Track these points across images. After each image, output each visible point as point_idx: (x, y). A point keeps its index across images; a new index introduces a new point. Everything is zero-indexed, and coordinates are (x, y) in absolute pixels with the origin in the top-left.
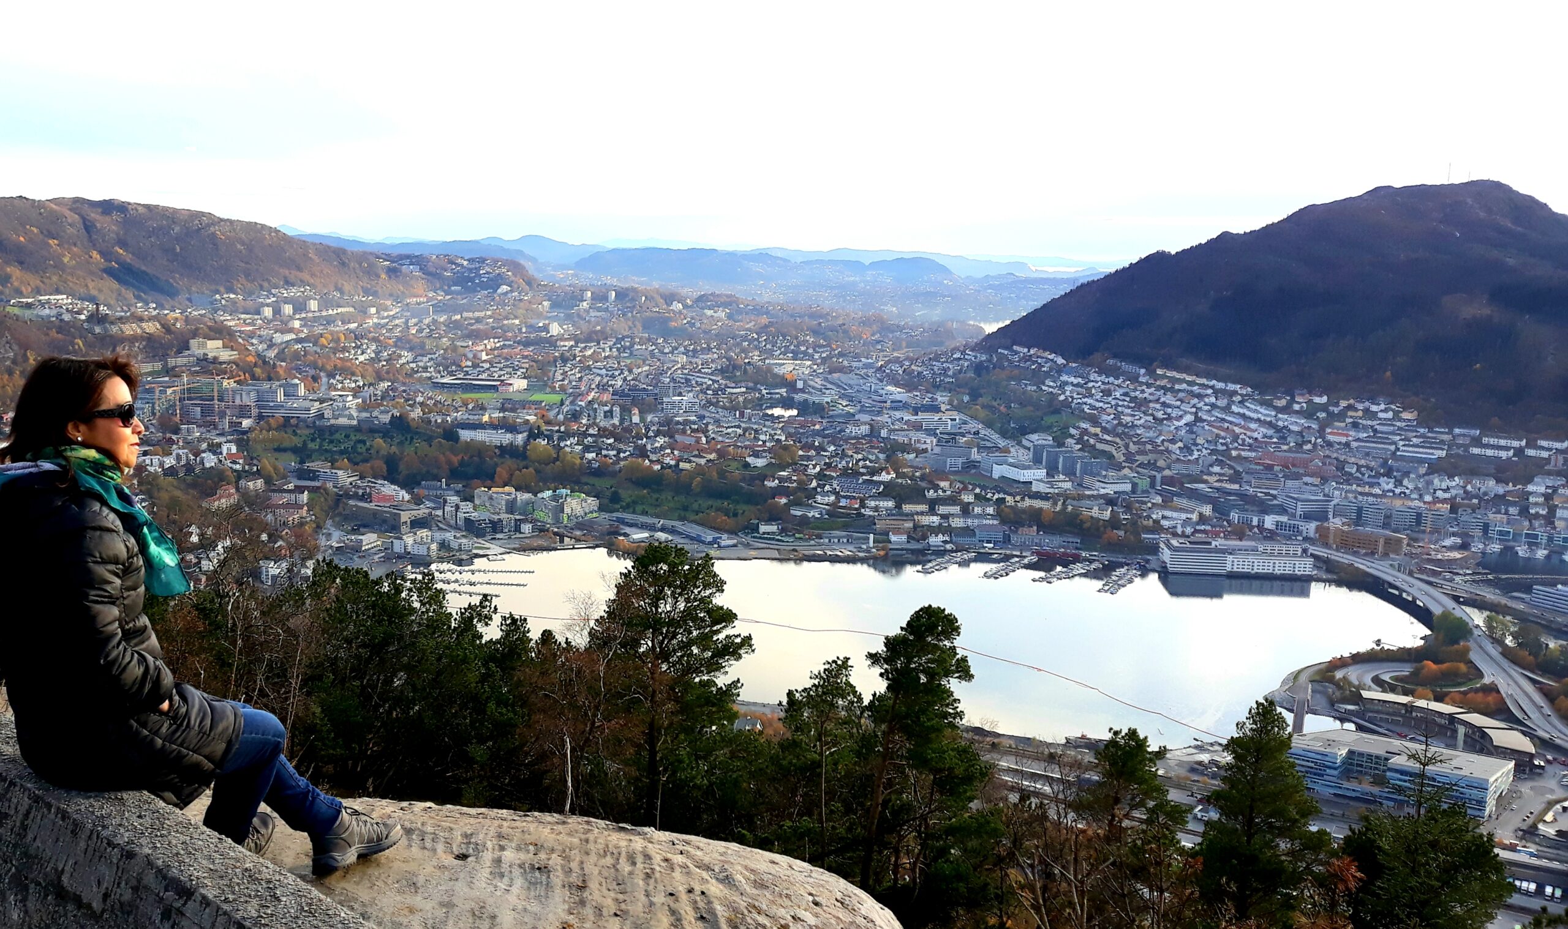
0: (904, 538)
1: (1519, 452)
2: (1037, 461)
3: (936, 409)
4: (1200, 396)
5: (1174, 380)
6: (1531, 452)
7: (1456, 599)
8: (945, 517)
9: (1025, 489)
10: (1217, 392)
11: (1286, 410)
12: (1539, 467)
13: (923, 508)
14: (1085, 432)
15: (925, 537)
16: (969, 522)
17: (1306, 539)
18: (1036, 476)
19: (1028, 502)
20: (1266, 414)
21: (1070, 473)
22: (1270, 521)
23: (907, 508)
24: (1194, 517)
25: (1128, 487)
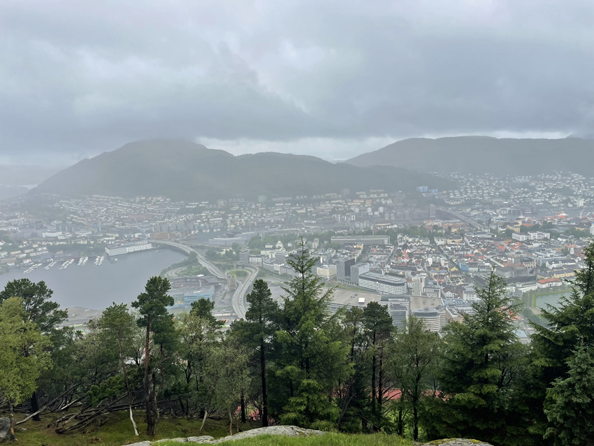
0: (13, 264)
1: (198, 205)
2: (58, 230)
3: (16, 217)
4: (108, 202)
5: (98, 198)
6: (200, 205)
7: (191, 247)
8: (28, 254)
9: (56, 239)
10: (112, 200)
11: (134, 202)
12: (203, 209)
13: (20, 252)
14: (73, 218)
15: (22, 262)
16: (38, 254)
17: (148, 239)
18: (59, 234)
19: (58, 243)
20: (127, 204)
21: (70, 231)
22: (136, 235)
23: (12, 253)
24: (114, 238)
25: (91, 233)
